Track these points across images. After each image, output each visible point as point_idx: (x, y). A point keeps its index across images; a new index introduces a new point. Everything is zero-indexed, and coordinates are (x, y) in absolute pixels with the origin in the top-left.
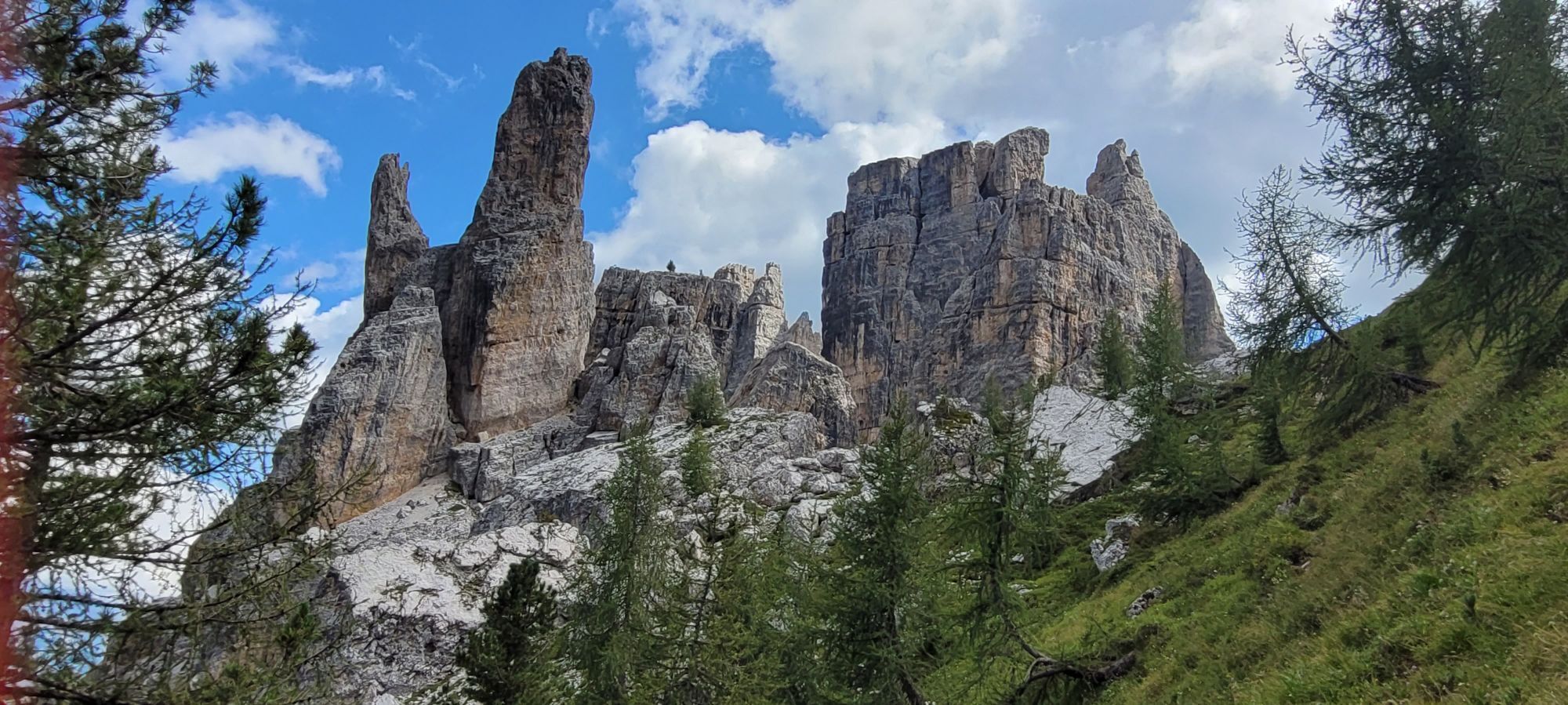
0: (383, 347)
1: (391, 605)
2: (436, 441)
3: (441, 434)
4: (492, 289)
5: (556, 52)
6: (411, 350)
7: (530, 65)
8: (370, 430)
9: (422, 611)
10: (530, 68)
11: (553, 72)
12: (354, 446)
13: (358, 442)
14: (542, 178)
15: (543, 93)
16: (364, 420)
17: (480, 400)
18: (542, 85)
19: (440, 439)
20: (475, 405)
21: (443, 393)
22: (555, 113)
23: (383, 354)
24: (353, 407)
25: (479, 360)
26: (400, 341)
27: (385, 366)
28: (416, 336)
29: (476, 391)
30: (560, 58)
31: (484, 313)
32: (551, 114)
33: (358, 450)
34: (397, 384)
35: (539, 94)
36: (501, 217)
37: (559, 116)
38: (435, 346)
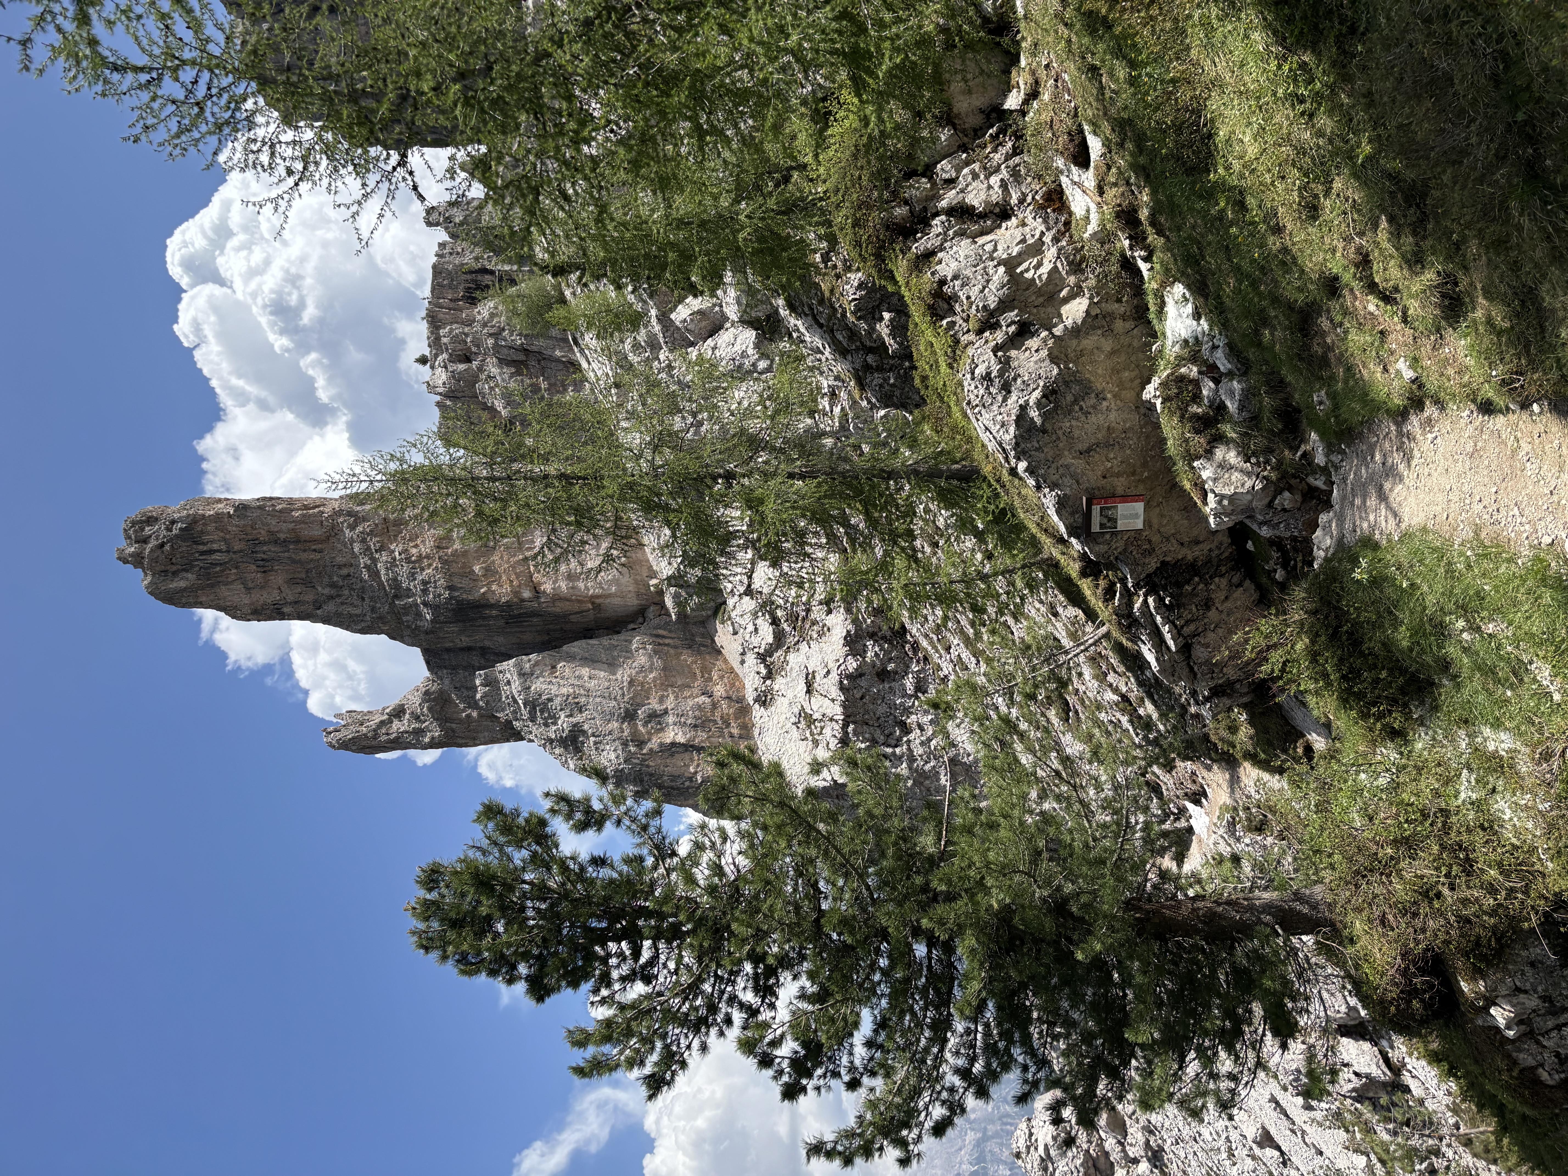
0: (555, 723)
1: (831, 733)
2: (667, 641)
3: (657, 636)
4: (460, 603)
5: (125, 561)
6: (554, 690)
7: (151, 593)
8: (660, 723)
9: (835, 692)
10: (155, 592)
11: (154, 560)
12: (681, 739)
13: (674, 734)
14: (304, 556)
15: (186, 570)
16: (649, 733)
17: (609, 596)
18: (175, 573)
19: (663, 637)
20: (616, 601)
21: (605, 641)
22: (211, 552)
23: (564, 723)
24: (633, 749)
25: (558, 604)
26: (545, 704)
27: (578, 718)
28: (538, 685)
29: (598, 601)
30: (131, 555)
31: (496, 606)
32: (216, 557)
33: (684, 734)
34: (598, 700)
35: (190, 575)
36: (367, 600)
37: (215, 546)
38: (548, 661)
